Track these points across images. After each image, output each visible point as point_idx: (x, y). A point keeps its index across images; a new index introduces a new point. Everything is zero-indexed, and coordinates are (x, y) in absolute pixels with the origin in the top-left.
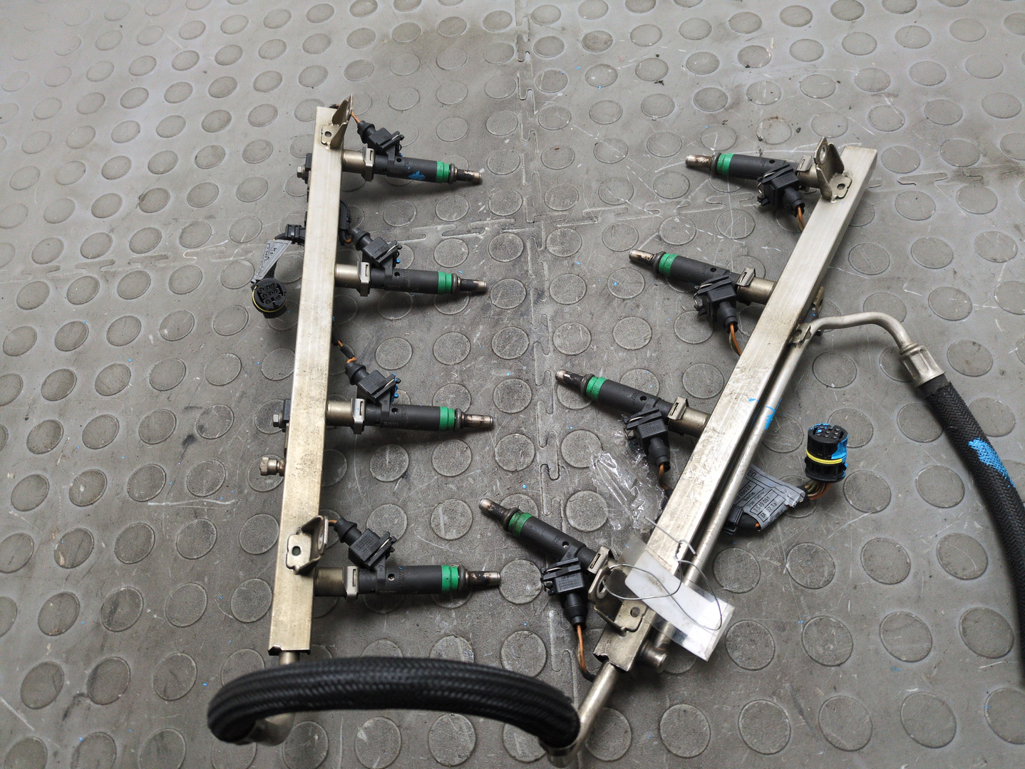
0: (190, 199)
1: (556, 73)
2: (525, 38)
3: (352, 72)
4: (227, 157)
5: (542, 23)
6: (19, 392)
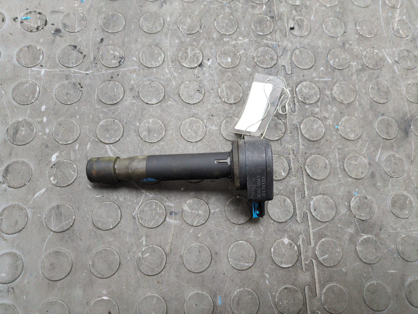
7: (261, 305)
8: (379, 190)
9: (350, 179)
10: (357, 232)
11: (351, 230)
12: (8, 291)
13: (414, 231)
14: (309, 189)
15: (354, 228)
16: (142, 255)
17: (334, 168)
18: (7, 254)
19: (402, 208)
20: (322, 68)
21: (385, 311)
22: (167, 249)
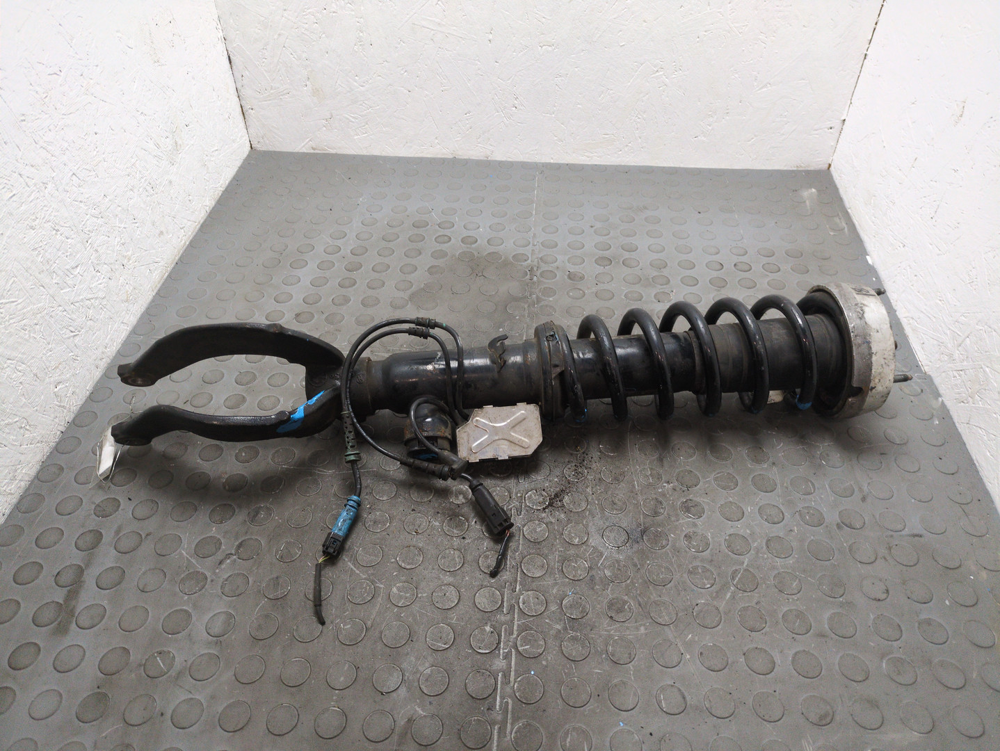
0: (326, 319)
1: (550, 288)
2: (535, 269)
3: (432, 270)
4: (351, 302)
5: (546, 263)
6: (210, 402)
7: (450, 685)
8: (597, 593)
9: (567, 580)
10: (565, 629)
11: (558, 627)
12: (217, 643)
13: (629, 635)
14: (521, 584)
15: (562, 625)
16: (344, 626)
17: (552, 569)
18: (224, 612)
19: (620, 611)
20: (556, 480)
21: (582, 708)
22: (369, 623)
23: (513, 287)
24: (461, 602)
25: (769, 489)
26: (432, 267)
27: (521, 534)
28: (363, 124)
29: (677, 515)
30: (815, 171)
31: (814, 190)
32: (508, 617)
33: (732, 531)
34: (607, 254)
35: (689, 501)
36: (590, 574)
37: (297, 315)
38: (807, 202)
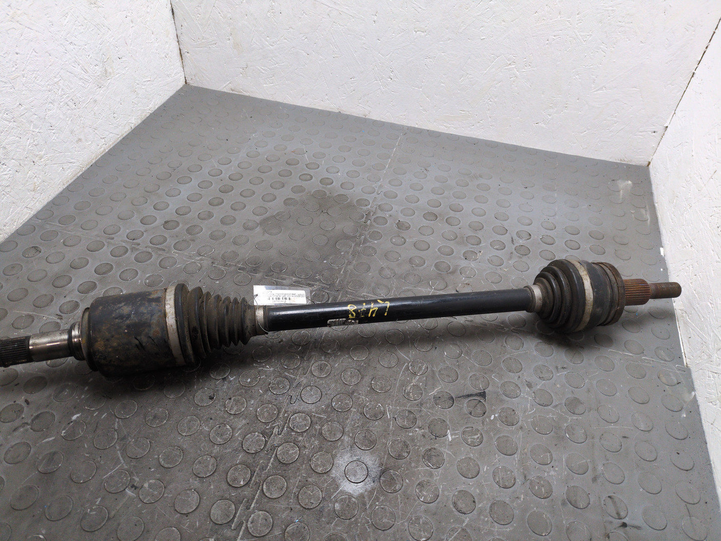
23: (347, 226)
24: (198, 510)
25: (509, 453)
26: (287, 199)
27: (275, 453)
28: (271, 76)
29: (418, 461)
30: (636, 166)
31: (630, 182)
32: (234, 533)
33: (462, 487)
34: (436, 210)
35: (433, 450)
36: (321, 505)
37: (166, 222)
38: (621, 192)
